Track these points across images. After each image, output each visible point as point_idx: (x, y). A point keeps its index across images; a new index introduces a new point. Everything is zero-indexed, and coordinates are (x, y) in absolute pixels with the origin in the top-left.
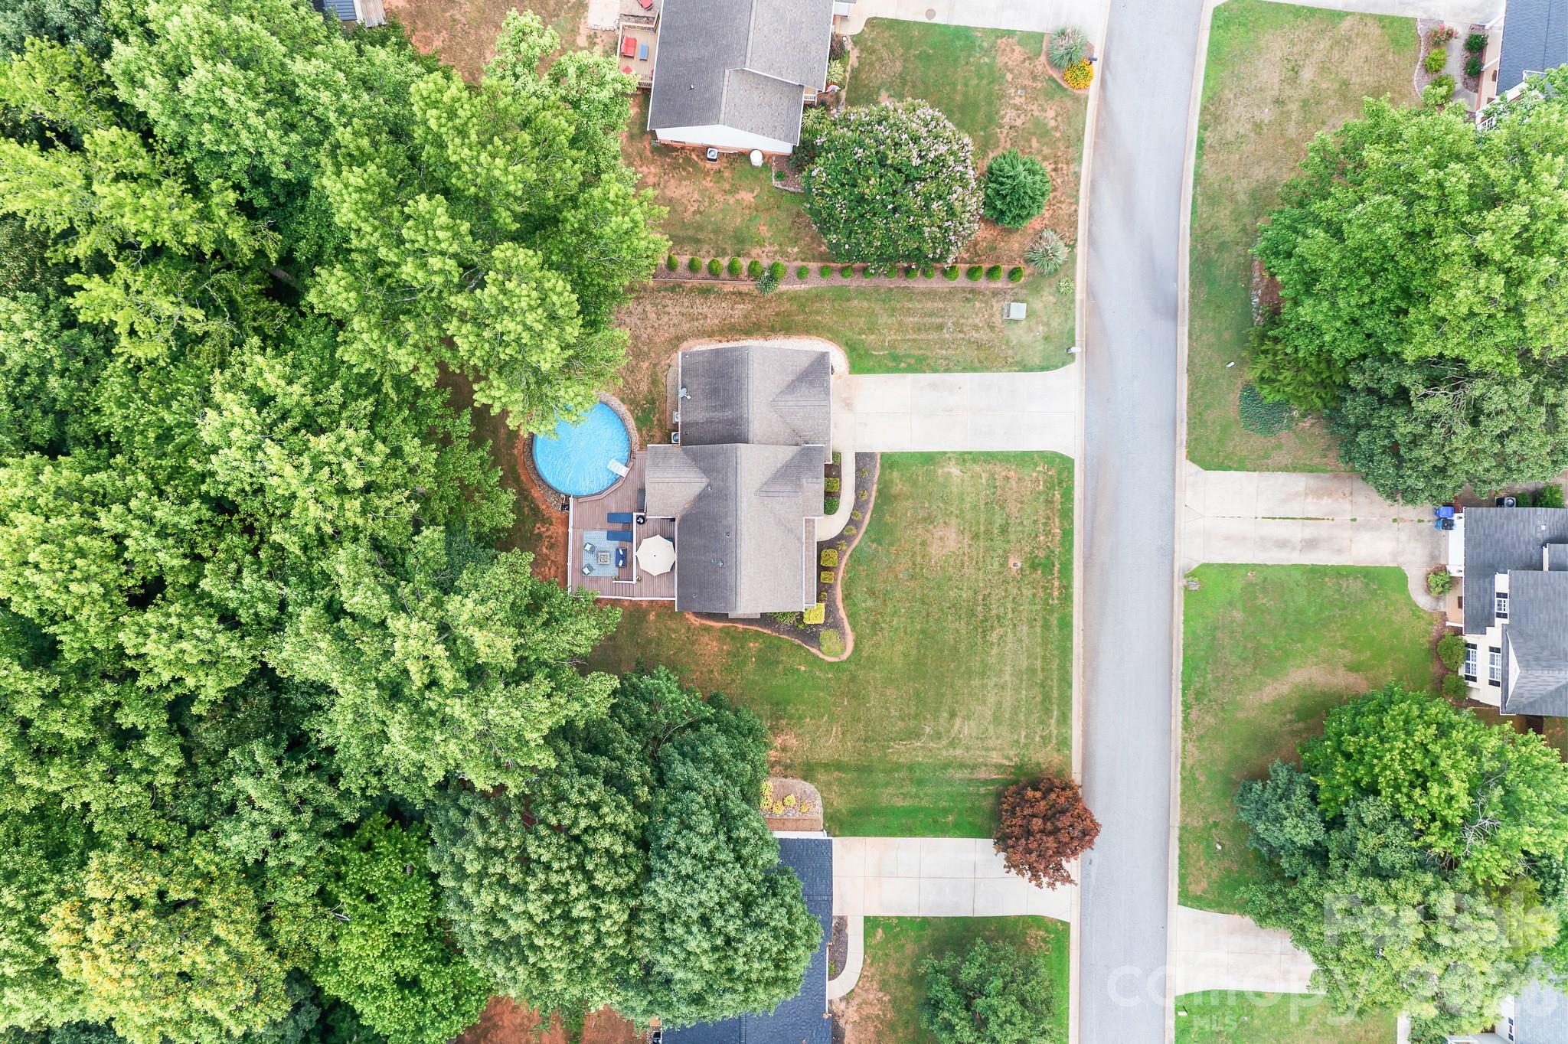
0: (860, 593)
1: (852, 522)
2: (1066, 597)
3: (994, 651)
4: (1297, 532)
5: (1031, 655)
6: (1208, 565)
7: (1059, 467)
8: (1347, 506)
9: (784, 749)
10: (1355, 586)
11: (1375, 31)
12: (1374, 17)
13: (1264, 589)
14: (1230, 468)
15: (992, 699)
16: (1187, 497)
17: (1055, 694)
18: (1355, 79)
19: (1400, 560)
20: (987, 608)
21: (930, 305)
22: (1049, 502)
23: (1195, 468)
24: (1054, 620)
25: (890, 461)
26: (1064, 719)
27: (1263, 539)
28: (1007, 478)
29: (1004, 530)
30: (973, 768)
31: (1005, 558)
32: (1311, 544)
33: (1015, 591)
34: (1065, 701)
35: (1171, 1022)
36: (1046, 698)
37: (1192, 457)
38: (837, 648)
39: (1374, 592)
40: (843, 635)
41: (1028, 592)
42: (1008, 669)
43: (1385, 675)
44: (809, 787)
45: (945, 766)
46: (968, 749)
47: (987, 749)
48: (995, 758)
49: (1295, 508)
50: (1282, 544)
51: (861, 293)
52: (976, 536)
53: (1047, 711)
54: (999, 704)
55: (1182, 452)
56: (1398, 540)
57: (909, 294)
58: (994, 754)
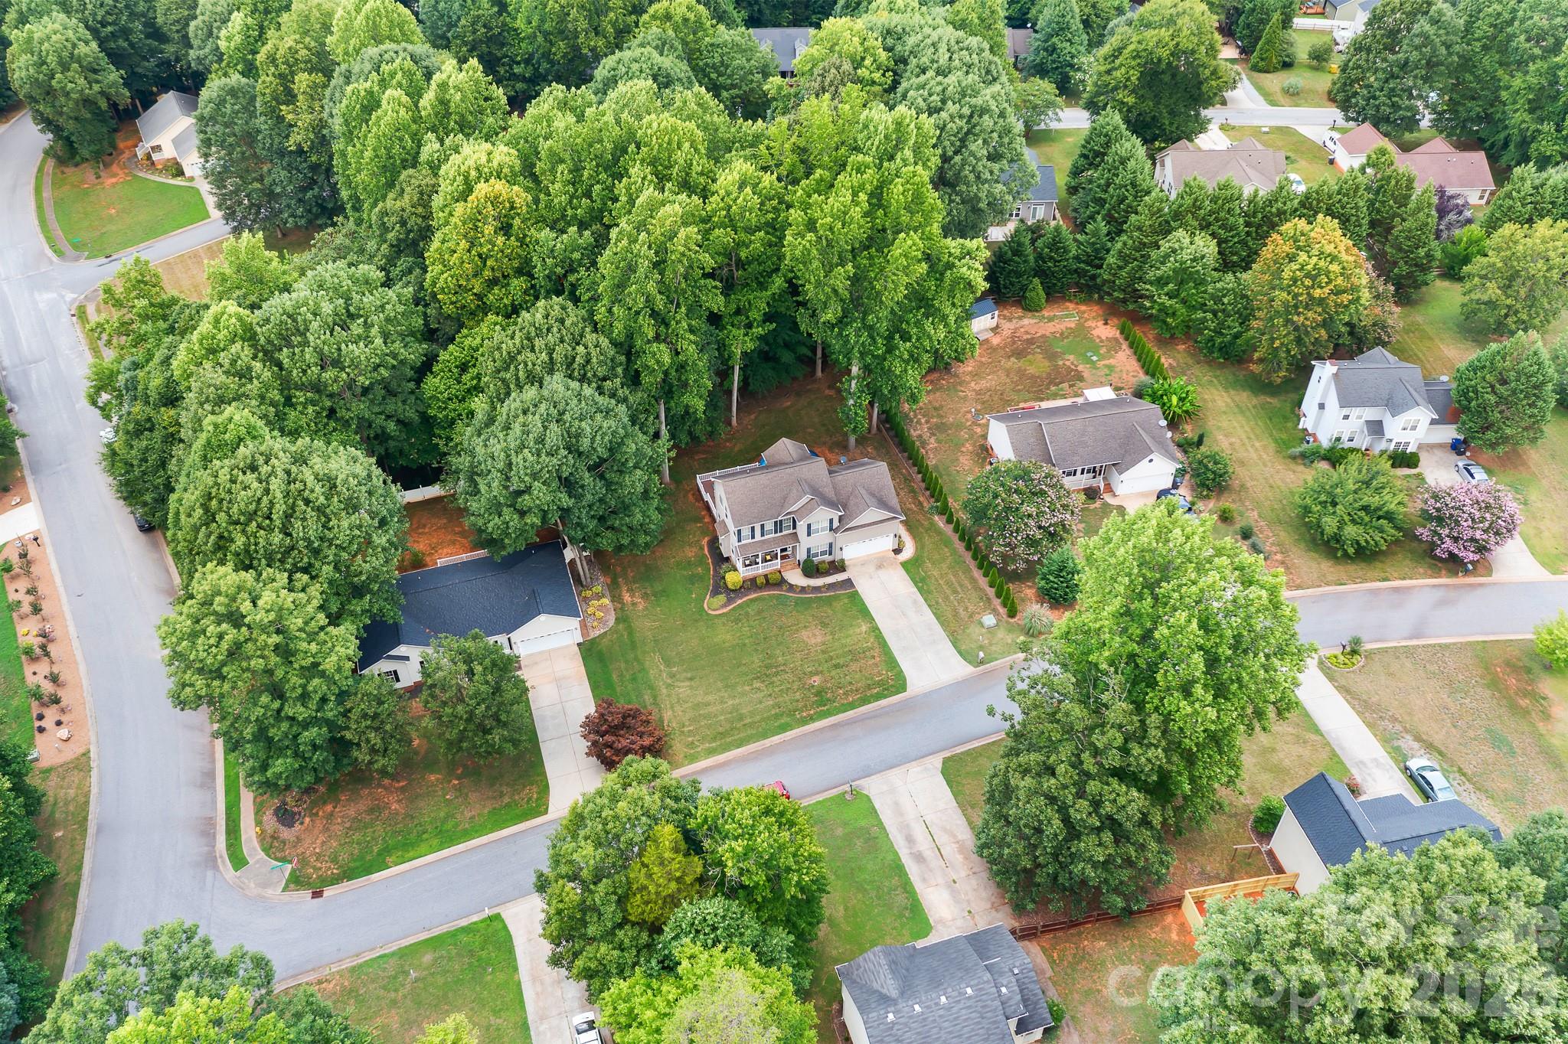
0: (755, 606)
1: (803, 589)
2: (804, 721)
3: (747, 688)
4: (924, 845)
5: (752, 714)
6: (869, 800)
7: (897, 683)
8: (963, 874)
9: (634, 604)
10: (900, 899)
11: (1324, 755)
12: (1333, 750)
13: (867, 840)
14: (951, 787)
15: (710, 698)
16: (915, 769)
17: (729, 740)
18: (1281, 755)
19: (939, 927)
20: (777, 674)
21: (967, 583)
22: (869, 687)
23: (940, 766)
24: (785, 720)
25: (855, 597)
26: (711, 752)
27: (908, 826)
28: (873, 657)
29: (837, 666)
30: (655, 703)
31: (817, 673)
32: (919, 858)
33: (795, 687)
34: (726, 748)
35: (475, 918)
36: (723, 735)
37: (946, 761)
38: (714, 605)
39: (901, 915)
40: (725, 606)
41: (798, 696)
42: (737, 701)
43: (836, 948)
44: (611, 622)
45: (651, 688)
46: (669, 696)
47: (672, 707)
48: (667, 715)
49: (942, 839)
50: (910, 840)
51: (954, 552)
52: (823, 652)
53: (714, 739)
54: (708, 704)
55: (947, 754)
56: (954, 920)
57: (967, 571)
58: (670, 713)
